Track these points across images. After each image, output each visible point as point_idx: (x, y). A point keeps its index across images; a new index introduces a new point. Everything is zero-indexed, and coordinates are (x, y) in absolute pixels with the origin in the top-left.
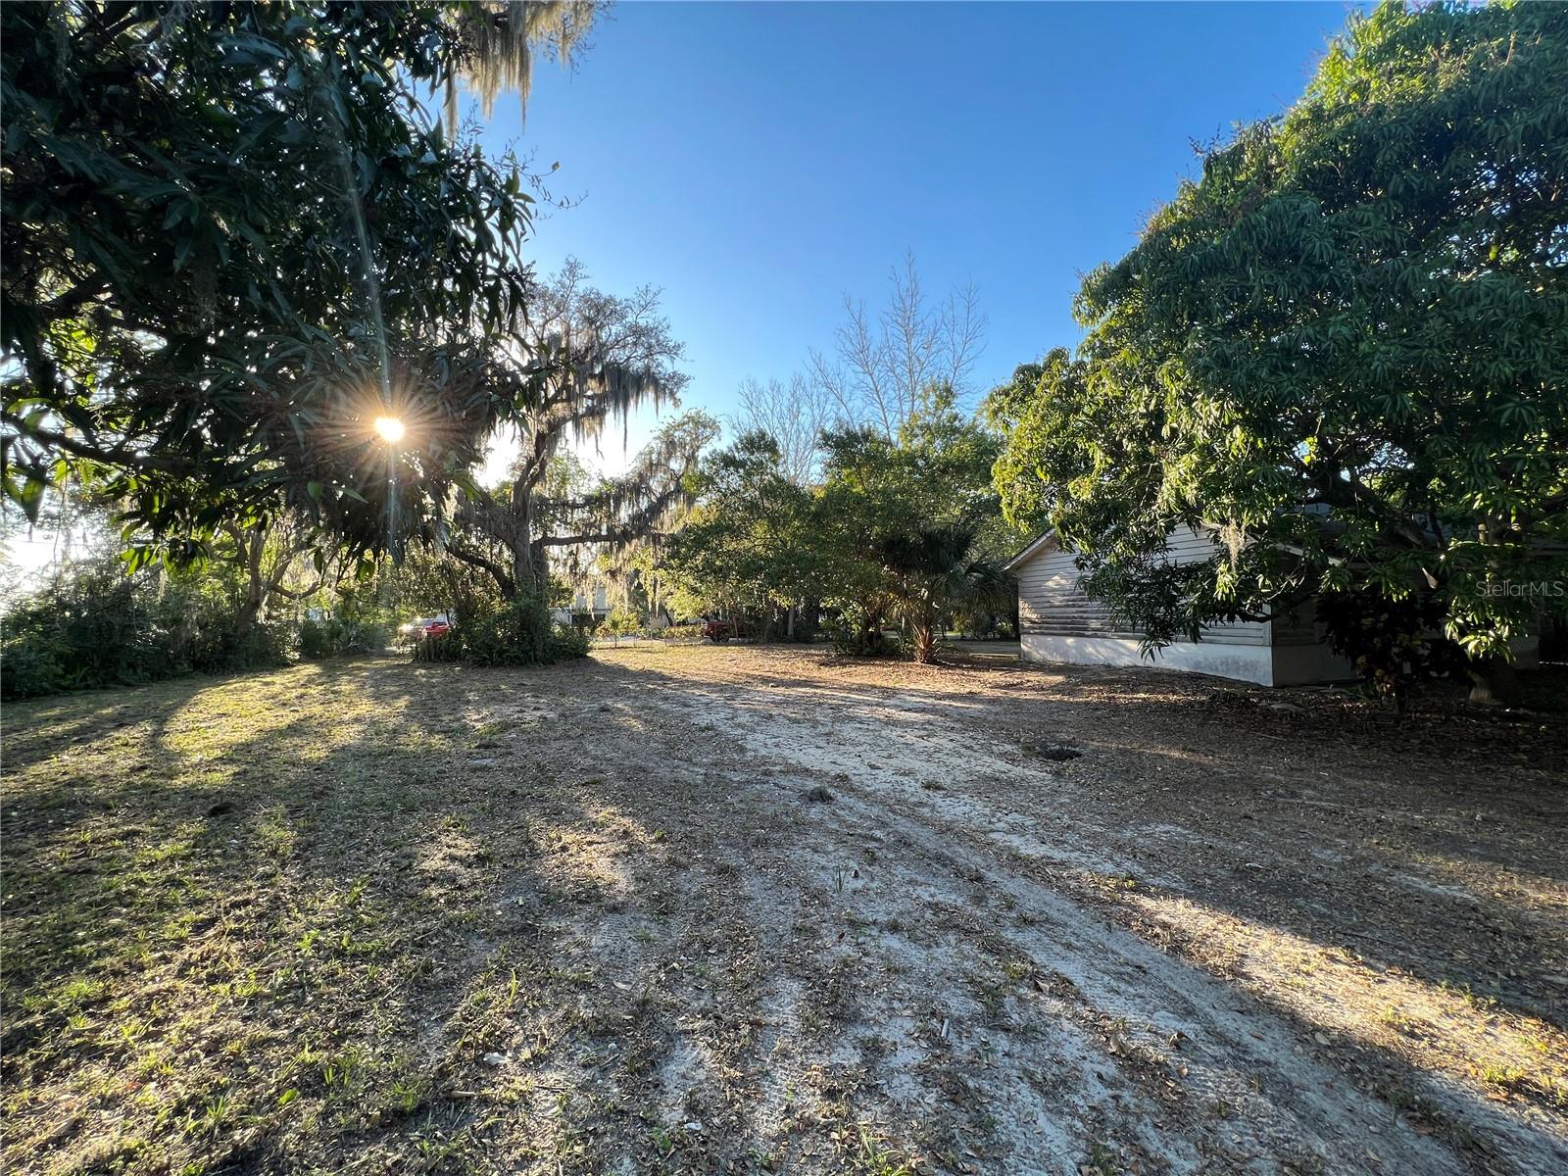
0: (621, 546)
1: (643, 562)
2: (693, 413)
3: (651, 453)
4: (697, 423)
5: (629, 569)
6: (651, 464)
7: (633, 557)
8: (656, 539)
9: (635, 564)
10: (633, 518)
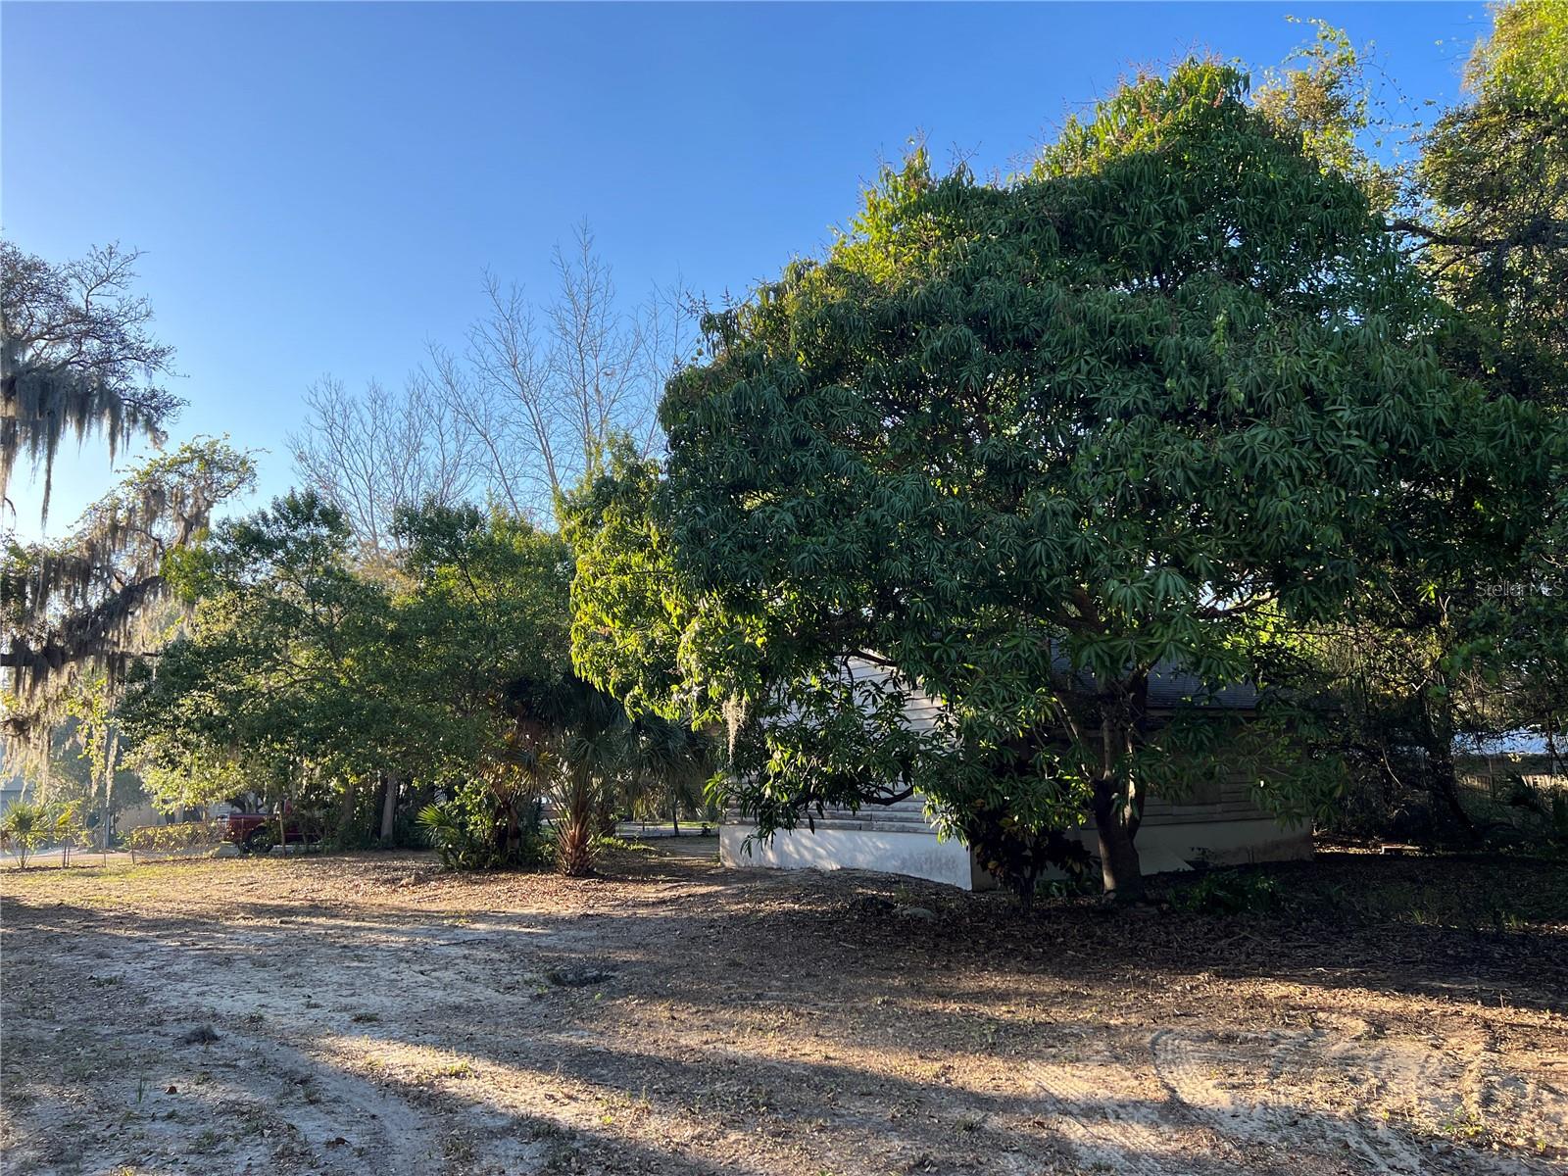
0: (39, 676)
1: (87, 704)
2: (201, 444)
3: (115, 508)
4: (209, 464)
5: (57, 717)
6: (115, 527)
7: (66, 693)
8: (115, 663)
9: (73, 707)
10: (69, 624)
